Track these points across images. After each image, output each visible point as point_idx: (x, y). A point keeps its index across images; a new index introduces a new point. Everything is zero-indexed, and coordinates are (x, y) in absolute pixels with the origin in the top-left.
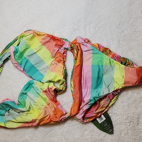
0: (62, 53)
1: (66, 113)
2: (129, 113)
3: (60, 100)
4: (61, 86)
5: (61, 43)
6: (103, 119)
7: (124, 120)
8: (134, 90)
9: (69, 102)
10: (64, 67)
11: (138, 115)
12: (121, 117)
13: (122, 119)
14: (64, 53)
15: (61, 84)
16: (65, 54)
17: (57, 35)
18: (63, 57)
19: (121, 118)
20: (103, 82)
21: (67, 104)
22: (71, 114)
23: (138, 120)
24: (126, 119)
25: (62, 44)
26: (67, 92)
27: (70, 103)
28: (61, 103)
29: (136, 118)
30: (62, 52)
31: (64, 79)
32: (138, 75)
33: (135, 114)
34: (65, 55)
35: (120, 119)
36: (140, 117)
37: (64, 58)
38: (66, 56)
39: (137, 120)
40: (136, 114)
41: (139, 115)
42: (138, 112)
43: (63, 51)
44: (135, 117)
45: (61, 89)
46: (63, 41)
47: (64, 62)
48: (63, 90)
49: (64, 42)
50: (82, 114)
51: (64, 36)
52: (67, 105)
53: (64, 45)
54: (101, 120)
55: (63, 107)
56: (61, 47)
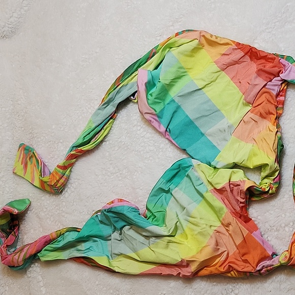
0: (275, 93)
1: (274, 254)
3: (259, 217)
4: (266, 181)
5: (275, 67)
9: (283, 225)
10: (277, 132)
14: (278, 95)
15: (267, 177)
16: (281, 96)
17: (263, 45)
18: (276, 104)
21: (278, 230)
22: (290, 259)
25: (277, 69)
26: (279, 198)
27: (287, 229)
28: (259, 226)
30: (273, 90)
31: (276, 163)
34: (282, 98)
37: (277, 107)
38: (283, 103)
43: (277, 89)
45: (267, 190)
46: (282, 61)
47: (278, 118)
48: (270, 192)
49: (284, 65)
51: (283, 49)
52: (276, 233)
53: (282, 73)
55: (265, 236)
56: (272, 77)
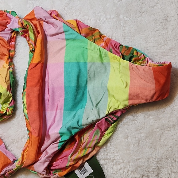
0: (6, 39)
1: (14, 161)
2: (138, 158)
3: (4, 134)
4: (4, 105)
5: (3, 20)
6: (87, 171)
7: (130, 172)
8: (149, 110)
9: (20, 138)
10: (9, 68)
11: (158, 162)
12: (122, 166)
13: (126, 171)
14: (10, 40)
15: (4, 102)
16: (12, 42)
18: (9, 48)
19: (124, 168)
20: (88, 96)
21: (18, 142)
22: (22, 163)
23: (159, 172)
24: (134, 171)
25: (5, 21)
26: (16, 118)
27: (23, 140)
28: (4, 141)
29: (154, 168)
30: (5, 37)
32: (157, 80)
33: (151, 160)
34: (13, 43)
35: (121, 171)
36: (161, 165)
37: (10, 50)
38: (14, 47)
39: (156, 173)
40: (154, 159)
41: (160, 162)
42: (158, 157)
43: (8, 37)
44: (151, 167)
46: (8, 15)
47: (11, 58)
48: (8, 114)
50: (45, 162)
51: (12, 7)
52: (17, 144)
53: (9, 23)
54: (84, 174)
55: (9, 148)
56: (4, 28)
